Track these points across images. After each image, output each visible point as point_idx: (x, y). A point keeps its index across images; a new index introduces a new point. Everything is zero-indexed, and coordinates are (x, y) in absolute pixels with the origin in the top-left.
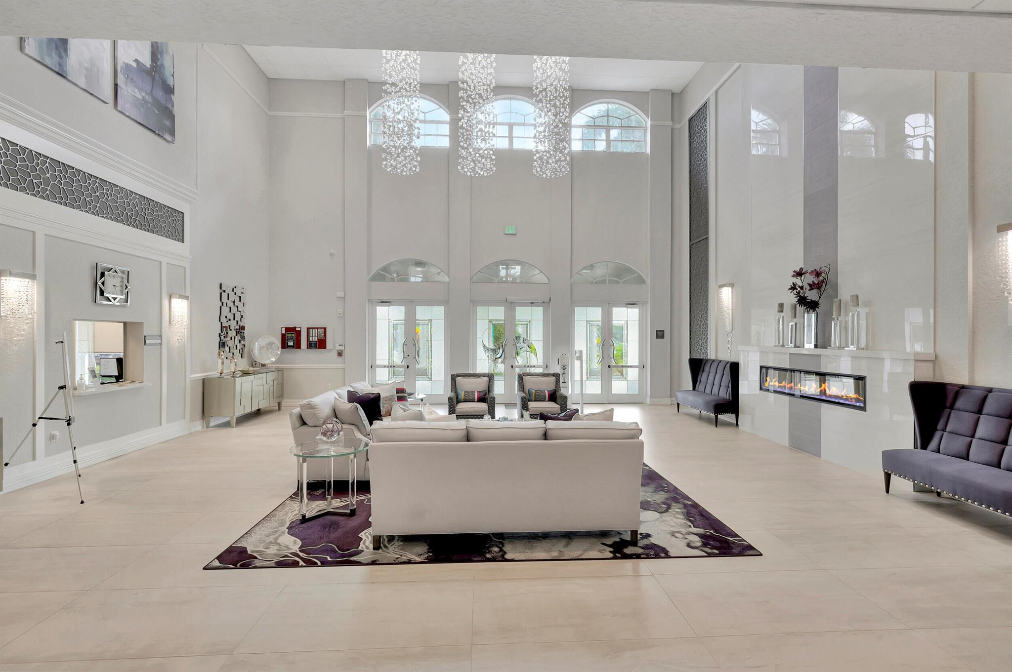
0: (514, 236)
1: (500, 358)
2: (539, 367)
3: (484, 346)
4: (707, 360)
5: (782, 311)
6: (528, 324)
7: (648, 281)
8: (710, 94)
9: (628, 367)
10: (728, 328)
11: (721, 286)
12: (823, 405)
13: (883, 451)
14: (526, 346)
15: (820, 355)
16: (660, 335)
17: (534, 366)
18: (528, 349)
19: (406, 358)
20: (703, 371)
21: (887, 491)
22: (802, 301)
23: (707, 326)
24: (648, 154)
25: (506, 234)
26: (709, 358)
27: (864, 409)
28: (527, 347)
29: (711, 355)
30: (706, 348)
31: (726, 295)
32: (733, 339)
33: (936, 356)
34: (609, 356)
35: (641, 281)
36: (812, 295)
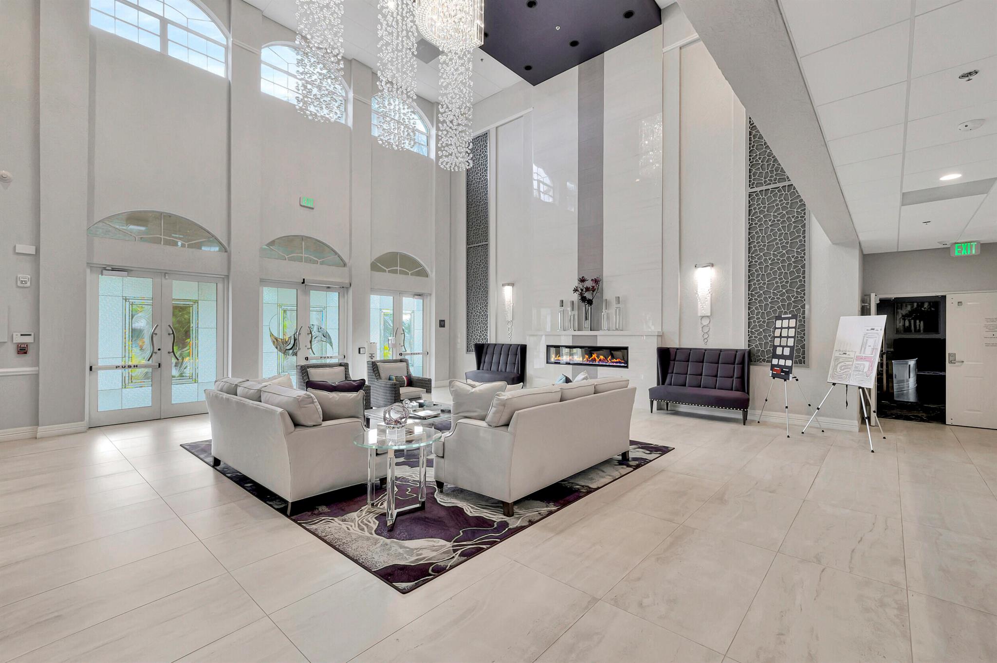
0: (310, 210)
1: (291, 349)
2: (335, 357)
3: (272, 335)
4: (489, 345)
5: (563, 306)
6: (322, 310)
7: (433, 275)
8: (491, 127)
9: (414, 354)
10: (510, 318)
11: (503, 285)
12: (599, 368)
13: (649, 389)
14: (320, 334)
15: (597, 336)
16: (442, 324)
17: (331, 357)
18: (324, 339)
19: (156, 353)
20: (486, 353)
21: (652, 412)
22: (583, 299)
23: (487, 317)
24: (432, 160)
25: (301, 206)
26: (489, 343)
27: (627, 367)
28: (322, 336)
29: (491, 340)
30: (486, 335)
31: (508, 292)
32: (513, 327)
33: (663, 333)
34: (400, 344)
35: (423, 273)
36: (588, 295)
